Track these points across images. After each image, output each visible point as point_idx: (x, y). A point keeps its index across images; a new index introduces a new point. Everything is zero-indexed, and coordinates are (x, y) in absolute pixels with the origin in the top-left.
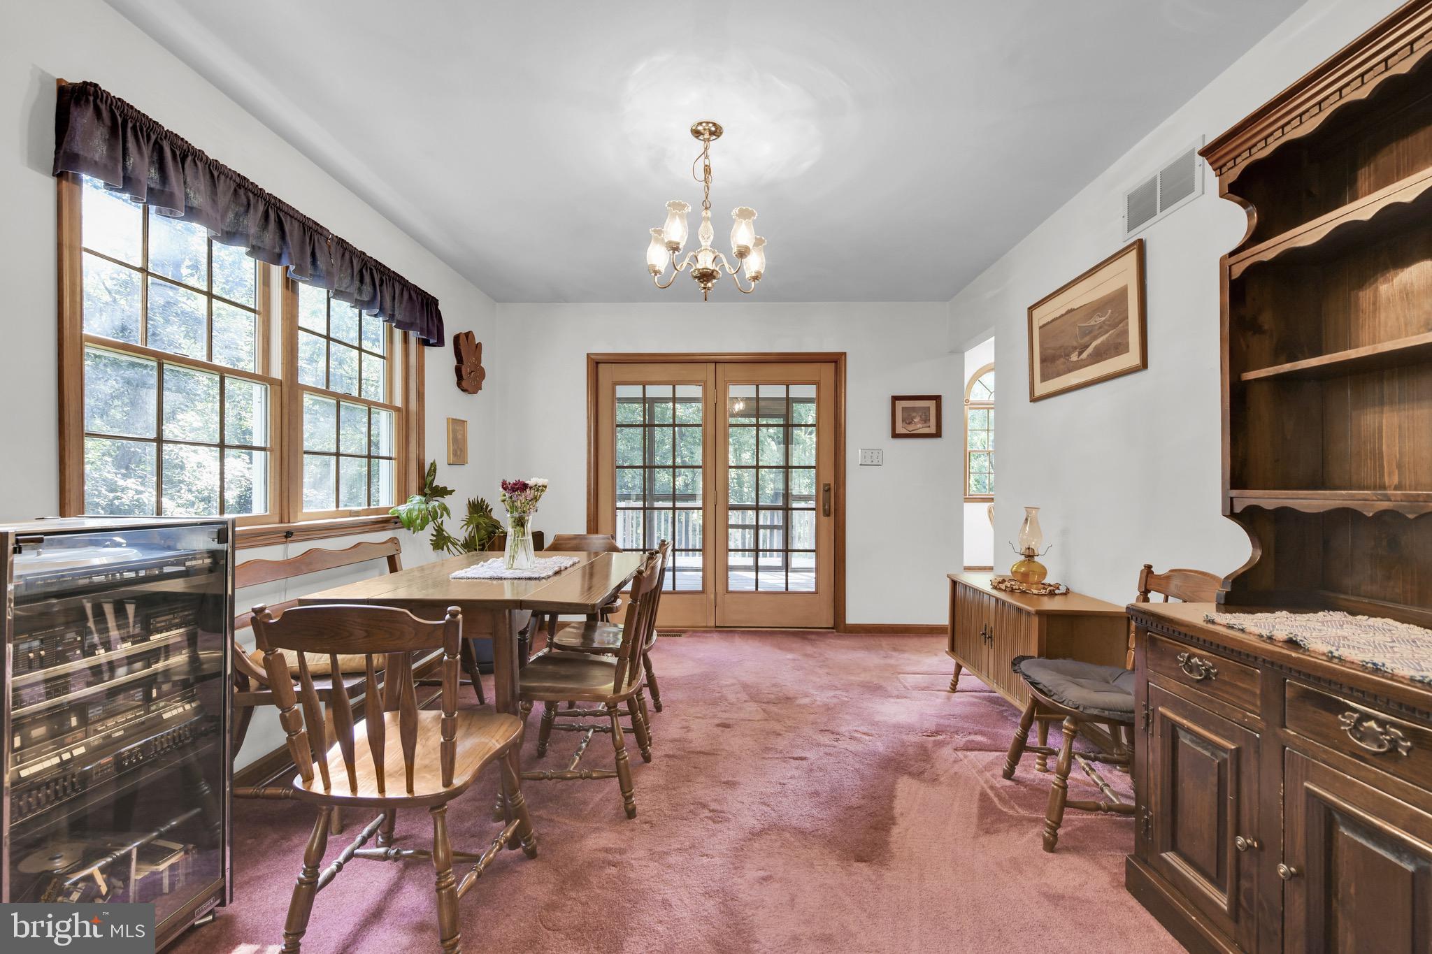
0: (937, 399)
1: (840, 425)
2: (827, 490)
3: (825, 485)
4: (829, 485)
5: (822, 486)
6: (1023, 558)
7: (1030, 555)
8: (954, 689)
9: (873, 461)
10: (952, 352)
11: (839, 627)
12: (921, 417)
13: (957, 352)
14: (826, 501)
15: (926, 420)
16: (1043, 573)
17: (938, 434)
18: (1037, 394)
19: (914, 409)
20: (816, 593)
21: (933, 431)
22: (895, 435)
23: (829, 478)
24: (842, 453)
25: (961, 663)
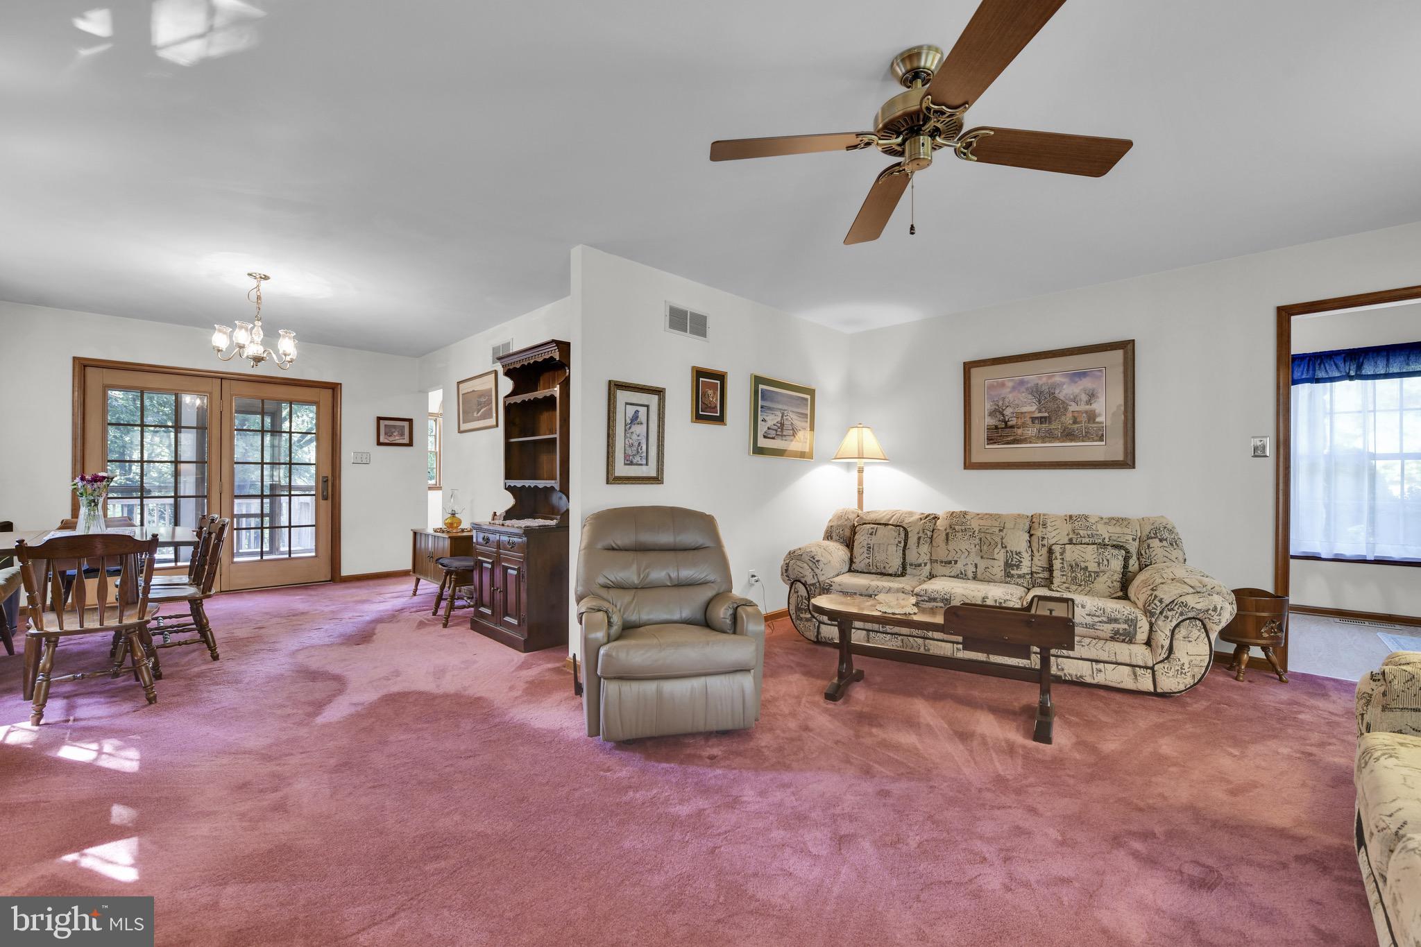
0: (410, 421)
1: (336, 435)
2: (325, 481)
3: (324, 477)
4: (327, 477)
5: (321, 478)
6: (450, 515)
7: (453, 514)
8: (415, 594)
9: (363, 460)
10: (420, 391)
11: (335, 577)
12: (398, 432)
13: (424, 393)
14: (325, 488)
15: (402, 434)
16: (460, 522)
17: (410, 444)
18: (462, 429)
19: (394, 427)
20: (316, 556)
21: (406, 441)
22: (379, 443)
23: (327, 472)
24: (338, 455)
25: (419, 577)
